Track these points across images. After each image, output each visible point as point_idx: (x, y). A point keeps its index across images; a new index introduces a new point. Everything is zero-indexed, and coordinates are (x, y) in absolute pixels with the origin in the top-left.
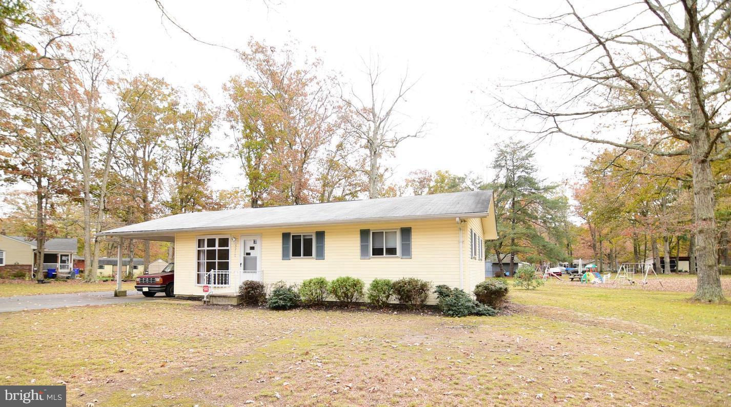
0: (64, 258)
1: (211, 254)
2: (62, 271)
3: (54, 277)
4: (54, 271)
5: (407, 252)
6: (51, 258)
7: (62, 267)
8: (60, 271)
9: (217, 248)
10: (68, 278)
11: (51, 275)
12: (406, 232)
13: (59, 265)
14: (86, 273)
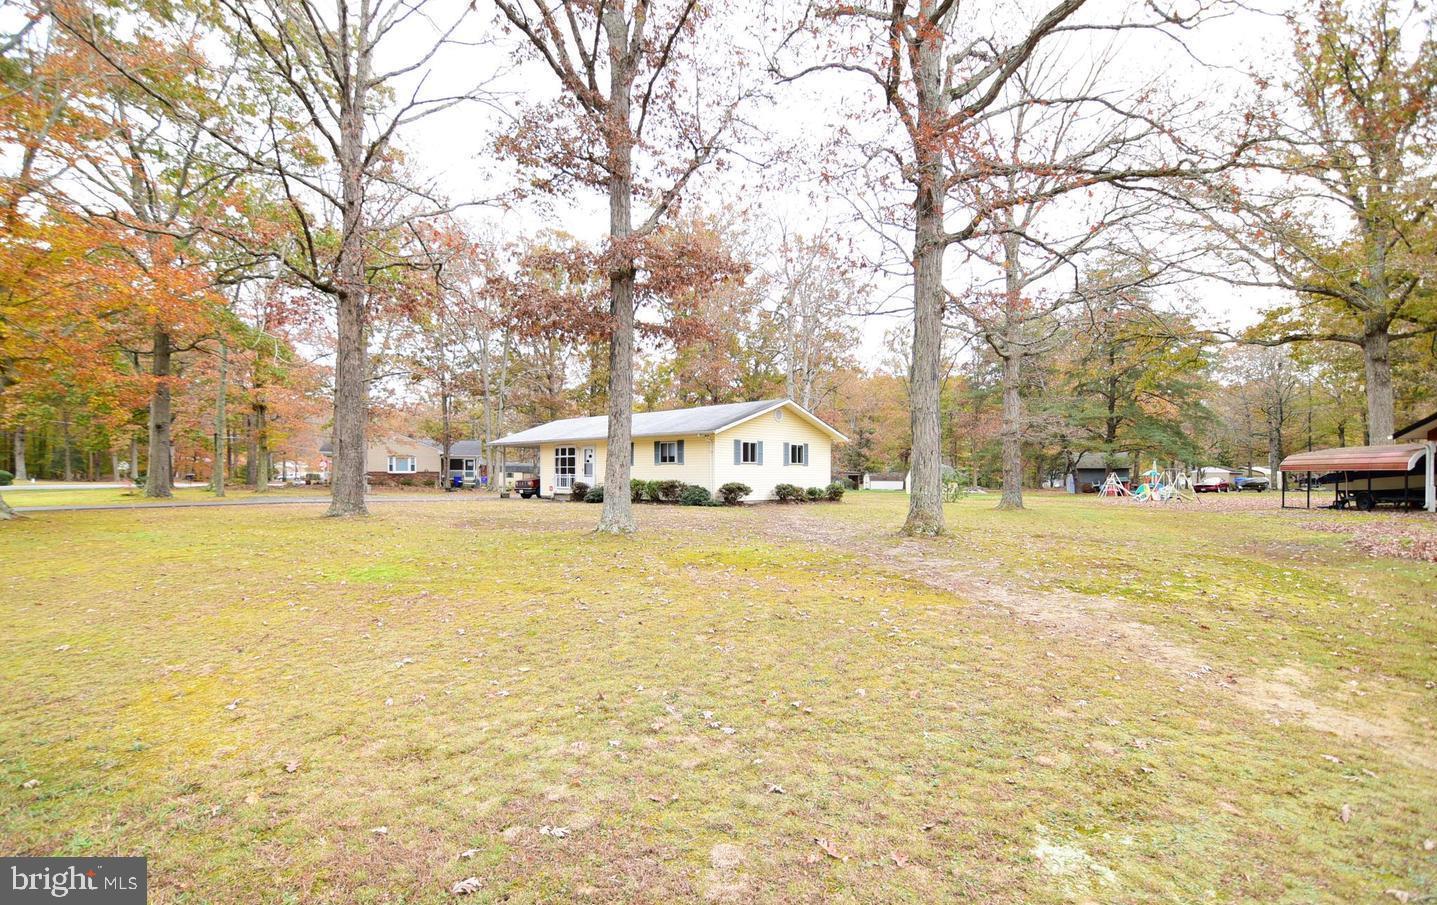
0: (470, 464)
1: (563, 461)
2: (467, 480)
3: (460, 485)
4: (460, 478)
5: (681, 460)
6: (456, 464)
7: (468, 475)
8: (466, 478)
9: (567, 456)
10: (473, 487)
11: (457, 484)
12: (681, 443)
13: (464, 471)
14: (489, 481)
